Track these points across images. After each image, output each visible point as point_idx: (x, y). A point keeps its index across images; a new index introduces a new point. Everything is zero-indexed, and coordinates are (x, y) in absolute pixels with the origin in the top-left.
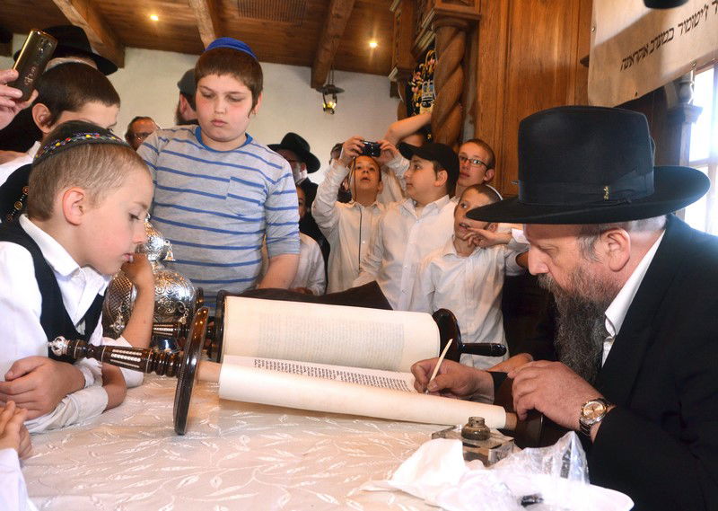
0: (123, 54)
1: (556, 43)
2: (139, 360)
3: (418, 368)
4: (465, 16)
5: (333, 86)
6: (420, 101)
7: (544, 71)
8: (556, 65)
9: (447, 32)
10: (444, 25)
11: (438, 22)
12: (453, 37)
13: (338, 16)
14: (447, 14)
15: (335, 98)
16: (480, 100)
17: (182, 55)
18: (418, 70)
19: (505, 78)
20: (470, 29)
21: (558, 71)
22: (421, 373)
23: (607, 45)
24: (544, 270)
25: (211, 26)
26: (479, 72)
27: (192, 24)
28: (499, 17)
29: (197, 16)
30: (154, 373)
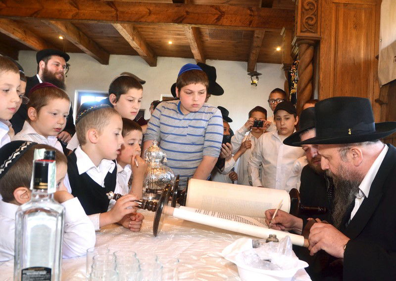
0: (156, 60)
1: (362, 47)
2: (141, 203)
3: (268, 213)
4: (312, 38)
5: (256, 72)
6: (294, 80)
7: (356, 63)
8: (362, 60)
9: (304, 47)
10: (302, 44)
11: (299, 42)
12: (307, 49)
13: (258, 37)
14: (304, 38)
15: (257, 78)
16: (321, 80)
17: (184, 59)
18: (294, 64)
19: (335, 68)
20: (316, 44)
21: (364, 62)
22: (269, 215)
23: (387, 48)
24: (328, 168)
25: (196, 45)
26: (320, 65)
27: (187, 44)
28: (331, 38)
29: (189, 41)
30: (147, 210)
